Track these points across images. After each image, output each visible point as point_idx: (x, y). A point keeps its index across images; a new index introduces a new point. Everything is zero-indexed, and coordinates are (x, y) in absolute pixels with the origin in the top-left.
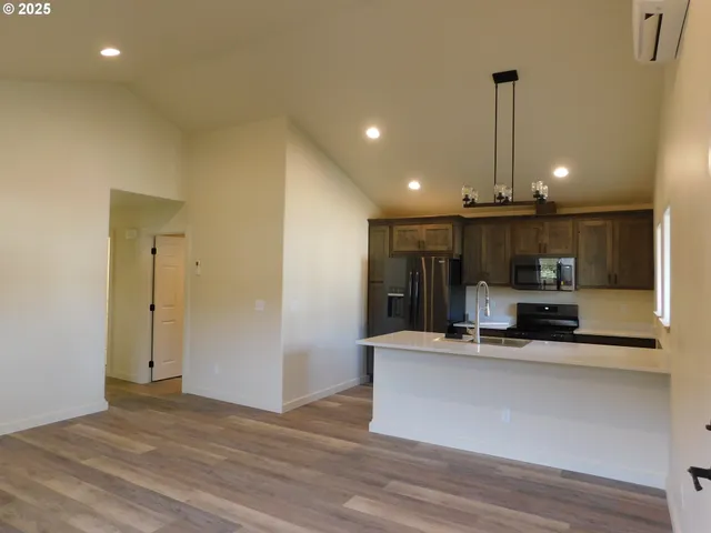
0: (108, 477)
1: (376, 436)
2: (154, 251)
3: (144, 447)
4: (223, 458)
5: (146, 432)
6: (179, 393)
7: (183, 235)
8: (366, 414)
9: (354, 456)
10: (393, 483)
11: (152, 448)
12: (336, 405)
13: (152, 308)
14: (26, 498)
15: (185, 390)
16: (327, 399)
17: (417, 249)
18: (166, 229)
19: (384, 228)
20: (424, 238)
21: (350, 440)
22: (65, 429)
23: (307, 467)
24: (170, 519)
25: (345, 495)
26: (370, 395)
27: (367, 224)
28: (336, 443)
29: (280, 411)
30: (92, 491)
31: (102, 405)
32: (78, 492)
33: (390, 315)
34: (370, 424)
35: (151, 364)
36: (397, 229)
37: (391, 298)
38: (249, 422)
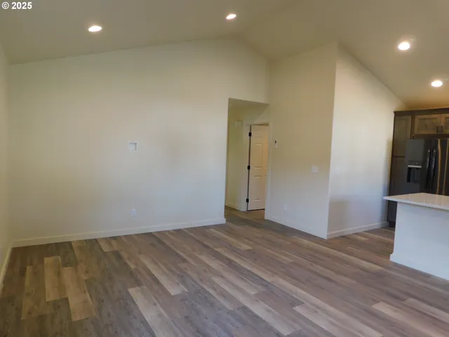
0: (228, 259)
1: (396, 264)
2: (250, 134)
3: (245, 247)
4: (291, 261)
5: (246, 238)
6: (263, 219)
7: (267, 125)
8: (389, 248)
9: (379, 275)
10: (411, 300)
11: (250, 248)
12: (363, 239)
13: (249, 168)
14: (192, 262)
15: (266, 217)
16: (357, 234)
17: (436, 133)
18: (258, 121)
19: (406, 117)
20: (442, 124)
21: (376, 264)
22: (206, 230)
23: (345, 276)
24: (262, 289)
25: (374, 300)
26: (393, 236)
27: (393, 115)
28: (365, 264)
29: (325, 238)
30: (221, 265)
31: (223, 220)
32: (215, 264)
33: (409, 181)
34: (391, 255)
35: (247, 201)
36: (418, 118)
37: (410, 169)
38: (305, 242)
